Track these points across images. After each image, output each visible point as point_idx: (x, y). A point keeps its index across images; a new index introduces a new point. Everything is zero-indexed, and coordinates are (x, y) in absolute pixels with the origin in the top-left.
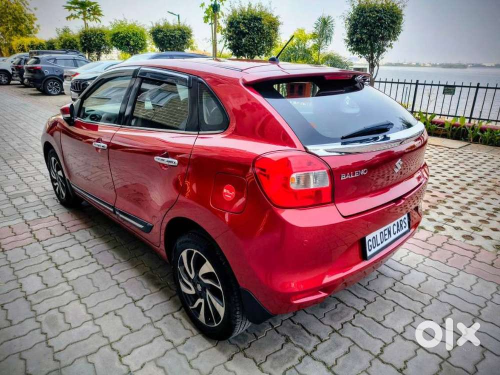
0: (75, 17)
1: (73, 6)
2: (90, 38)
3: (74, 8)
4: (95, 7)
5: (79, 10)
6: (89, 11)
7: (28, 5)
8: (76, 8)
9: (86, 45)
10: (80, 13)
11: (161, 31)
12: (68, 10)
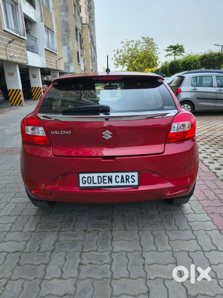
0: (170, 55)
1: (170, 49)
2: (174, 66)
3: (170, 50)
4: (181, 48)
5: (172, 51)
6: (178, 50)
7: (157, 51)
8: (172, 50)
9: (171, 70)
10: (173, 52)
11: (206, 57)
12: (167, 51)
